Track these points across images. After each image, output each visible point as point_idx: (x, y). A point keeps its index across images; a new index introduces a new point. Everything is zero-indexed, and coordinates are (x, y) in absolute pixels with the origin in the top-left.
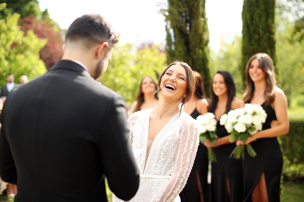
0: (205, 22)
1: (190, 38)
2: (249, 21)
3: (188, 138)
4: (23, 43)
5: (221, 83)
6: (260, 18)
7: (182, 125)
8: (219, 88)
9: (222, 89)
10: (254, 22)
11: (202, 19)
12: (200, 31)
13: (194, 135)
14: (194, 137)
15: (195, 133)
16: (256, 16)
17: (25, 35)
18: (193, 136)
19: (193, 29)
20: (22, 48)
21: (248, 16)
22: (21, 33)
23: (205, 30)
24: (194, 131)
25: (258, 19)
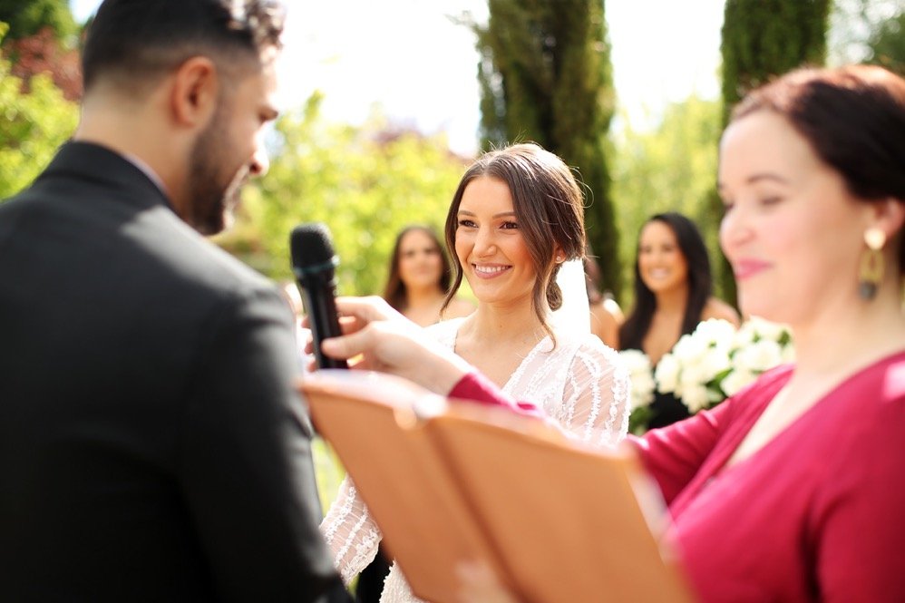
0: (604, 57)
1: (558, 104)
2: (746, 56)
3: (595, 411)
4: (19, 117)
5: (666, 248)
6: (782, 44)
7: (572, 374)
8: (659, 266)
9: (668, 270)
10: (763, 59)
11: (594, 47)
12: (590, 83)
13: (616, 403)
14: (613, 411)
15: (617, 397)
16: (768, 41)
17: (26, 89)
18: (613, 404)
19: (566, 77)
20: (13, 130)
21: (744, 40)
22: (12, 85)
23: (603, 80)
24: (614, 390)
25: (775, 49)
